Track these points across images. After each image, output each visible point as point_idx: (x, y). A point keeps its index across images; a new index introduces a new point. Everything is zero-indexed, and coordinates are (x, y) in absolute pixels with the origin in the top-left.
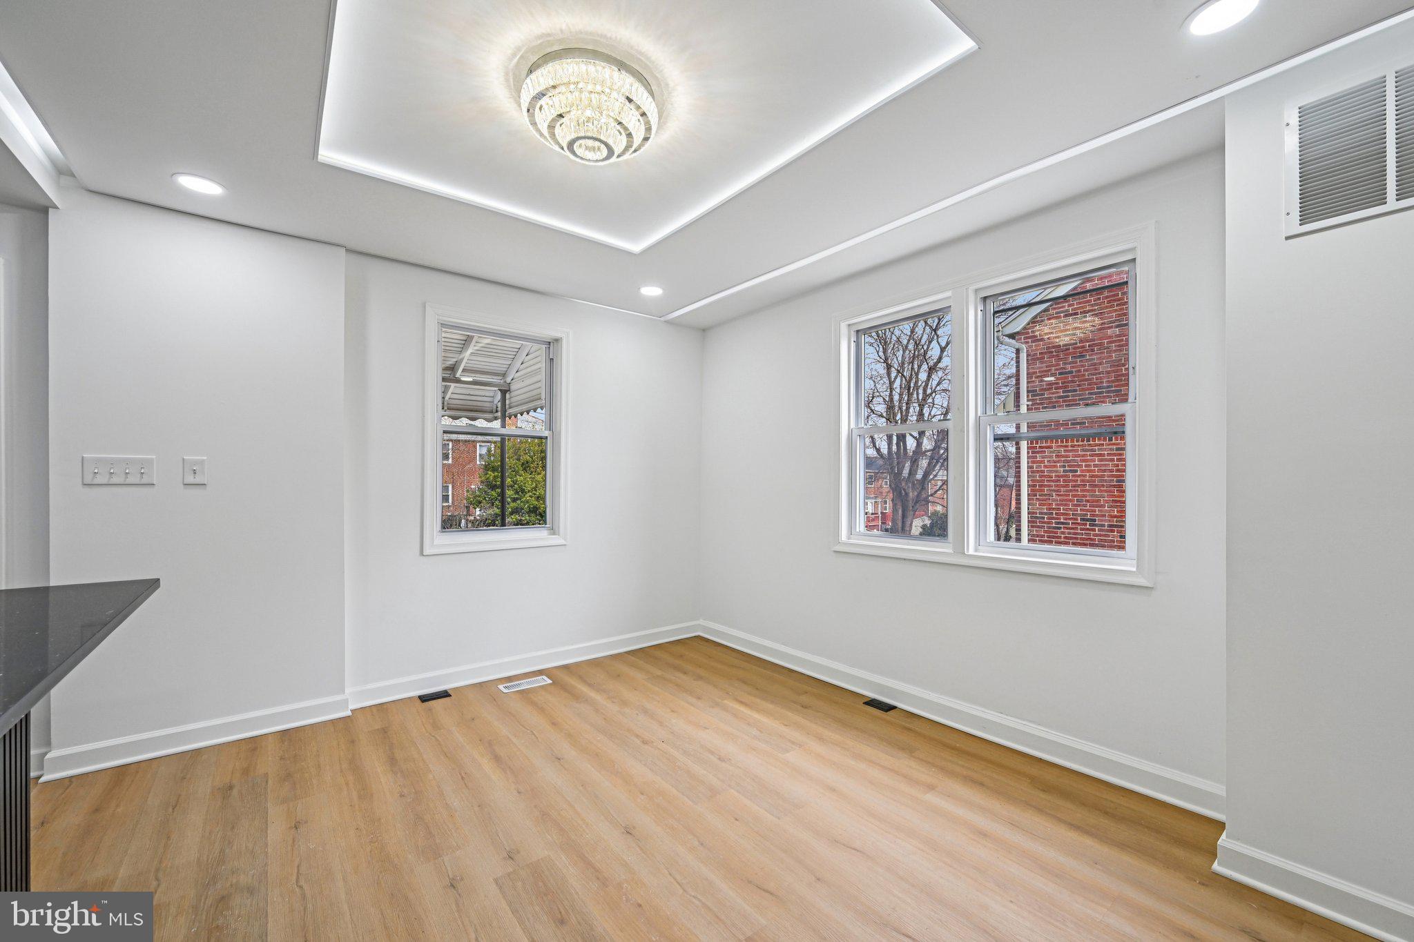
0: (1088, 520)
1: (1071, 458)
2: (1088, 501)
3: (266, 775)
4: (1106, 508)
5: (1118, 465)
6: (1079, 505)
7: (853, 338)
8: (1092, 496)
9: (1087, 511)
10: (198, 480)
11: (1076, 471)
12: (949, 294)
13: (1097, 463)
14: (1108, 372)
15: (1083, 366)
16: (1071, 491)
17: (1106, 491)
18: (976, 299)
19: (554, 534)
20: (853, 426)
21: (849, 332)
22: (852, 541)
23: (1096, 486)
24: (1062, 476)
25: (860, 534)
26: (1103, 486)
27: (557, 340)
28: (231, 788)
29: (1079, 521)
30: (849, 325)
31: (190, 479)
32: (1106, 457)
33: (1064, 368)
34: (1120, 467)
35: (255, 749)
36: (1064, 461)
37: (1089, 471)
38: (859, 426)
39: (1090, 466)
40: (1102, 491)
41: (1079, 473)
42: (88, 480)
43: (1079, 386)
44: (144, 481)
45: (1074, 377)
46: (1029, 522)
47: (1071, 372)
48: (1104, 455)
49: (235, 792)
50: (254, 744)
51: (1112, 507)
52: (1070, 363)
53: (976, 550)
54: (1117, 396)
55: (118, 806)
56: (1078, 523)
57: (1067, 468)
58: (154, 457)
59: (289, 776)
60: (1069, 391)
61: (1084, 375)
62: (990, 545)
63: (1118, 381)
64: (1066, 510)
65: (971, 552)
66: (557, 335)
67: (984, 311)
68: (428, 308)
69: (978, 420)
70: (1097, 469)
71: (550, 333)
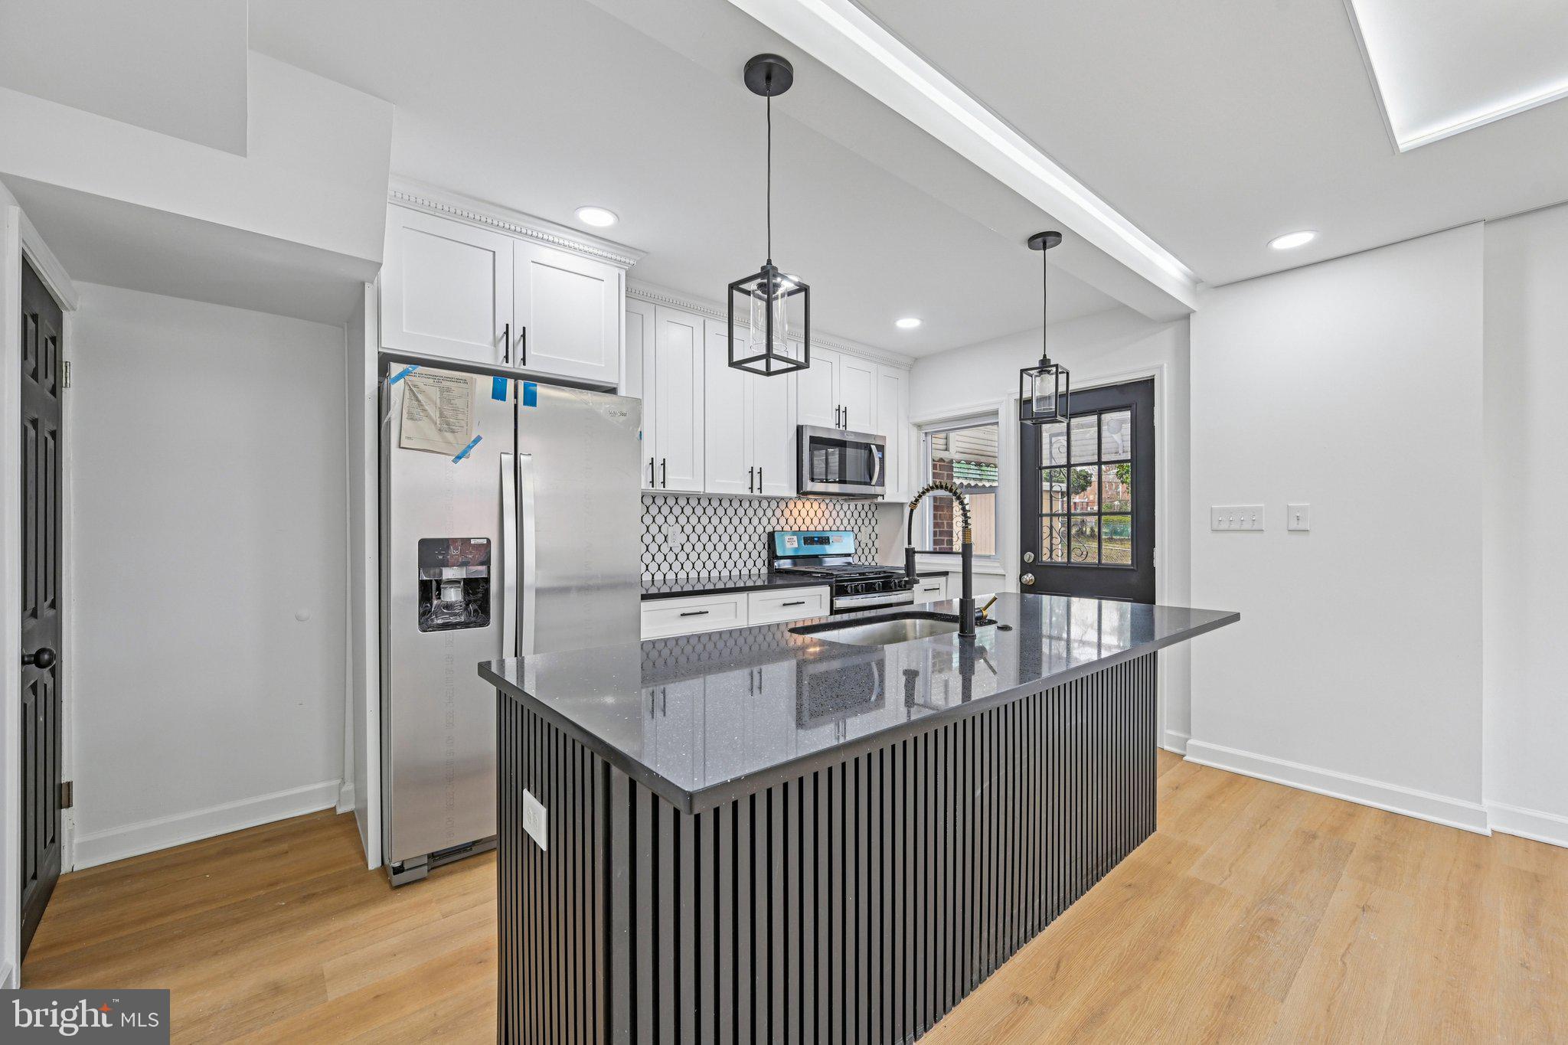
3: (1354, 844)
10: (1301, 526)
28: (1314, 837)
31: (1294, 525)
35: (1351, 815)
42: (1215, 527)
44: (1255, 528)
49: (1317, 842)
50: (1353, 810)
55: (1223, 802)
58: (1263, 505)
59: (1377, 858)
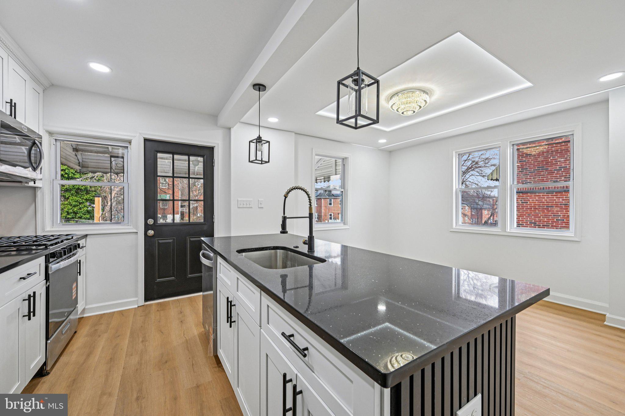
0: (533, 223)
1: (525, 197)
2: (533, 215)
4: (541, 218)
5: (547, 200)
6: (529, 217)
7: (457, 156)
8: (535, 213)
9: (532, 219)
10: (262, 206)
11: (527, 202)
12: (500, 143)
13: (537, 199)
14: (542, 161)
15: (531, 158)
16: (525, 211)
17: (541, 211)
18: (510, 145)
19: (345, 225)
20: (457, 187)
21: (456, 154)
22: (456, 228)
23: (537, 209)
24: (521, 205)
25: (460, 225)
26: (540, 209)
27: (346, 158)
29: (529, 224)
30: (456, 152)
31: (260, 206)
32: (541, 197)
33: (522, 159)
34: (548, 201)
36: (522, 198)
37: (533, 203)
38: (460, 187)
39: (534, 200)
40: (540, 211)
41: (528, 203)
42: (239, 206)
43: (529, 167)
44: (250, 207)
45: (526, 163)
46: (517, 222)
47: (525, 161)
48: (540, 196)
51: (544, 217)
52: (525, 157)
53: (510, 230)
54: (546, 171)
56: (528, 224)
57: (523, 201)
58: (252, 199)
60: (524, 169)
61: (531, 162)
62: (515, 228)
63: (547, 164)
64: (523, 219)
65: (508, 231)
66: (347, 156)
67: (513, 149)
68: (314, 150)
69: (511, 186)
70: (537, 201)
71: (344, 155)
